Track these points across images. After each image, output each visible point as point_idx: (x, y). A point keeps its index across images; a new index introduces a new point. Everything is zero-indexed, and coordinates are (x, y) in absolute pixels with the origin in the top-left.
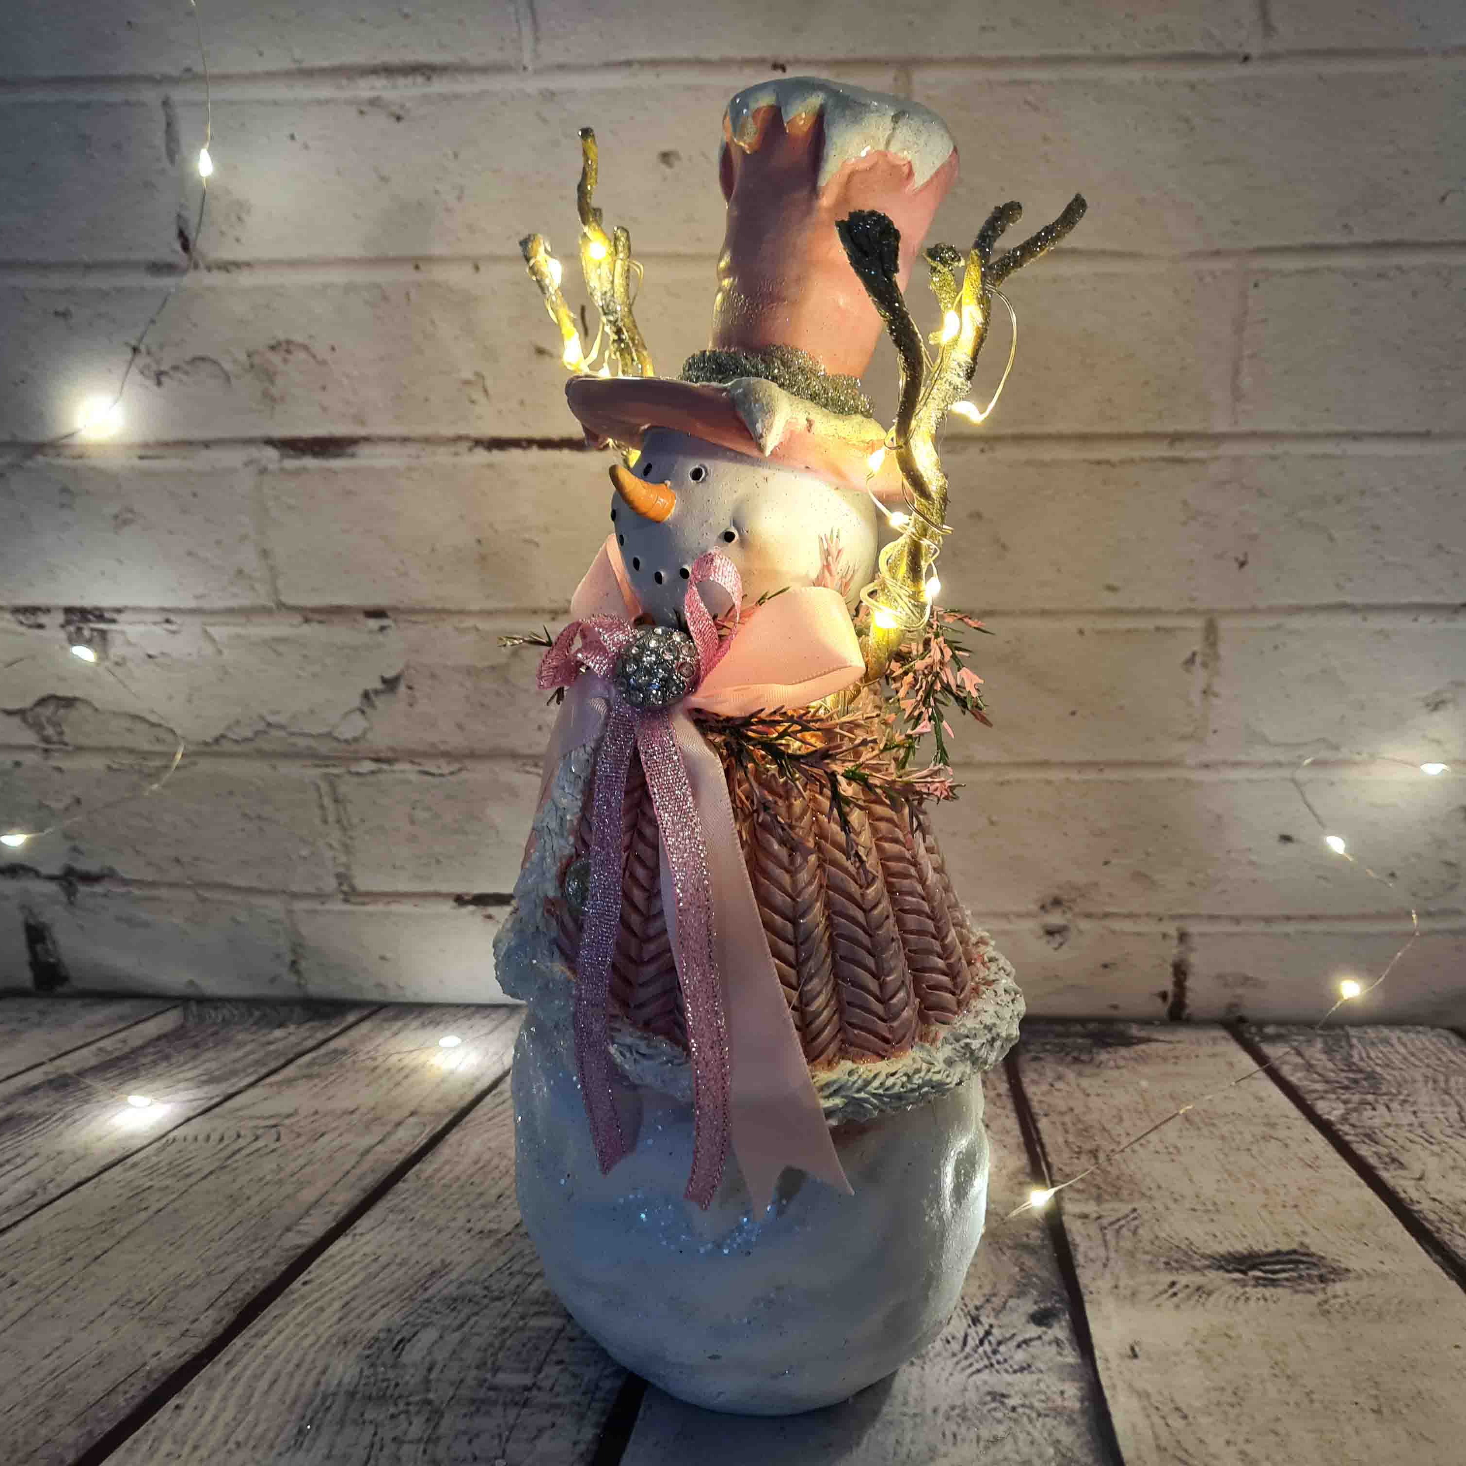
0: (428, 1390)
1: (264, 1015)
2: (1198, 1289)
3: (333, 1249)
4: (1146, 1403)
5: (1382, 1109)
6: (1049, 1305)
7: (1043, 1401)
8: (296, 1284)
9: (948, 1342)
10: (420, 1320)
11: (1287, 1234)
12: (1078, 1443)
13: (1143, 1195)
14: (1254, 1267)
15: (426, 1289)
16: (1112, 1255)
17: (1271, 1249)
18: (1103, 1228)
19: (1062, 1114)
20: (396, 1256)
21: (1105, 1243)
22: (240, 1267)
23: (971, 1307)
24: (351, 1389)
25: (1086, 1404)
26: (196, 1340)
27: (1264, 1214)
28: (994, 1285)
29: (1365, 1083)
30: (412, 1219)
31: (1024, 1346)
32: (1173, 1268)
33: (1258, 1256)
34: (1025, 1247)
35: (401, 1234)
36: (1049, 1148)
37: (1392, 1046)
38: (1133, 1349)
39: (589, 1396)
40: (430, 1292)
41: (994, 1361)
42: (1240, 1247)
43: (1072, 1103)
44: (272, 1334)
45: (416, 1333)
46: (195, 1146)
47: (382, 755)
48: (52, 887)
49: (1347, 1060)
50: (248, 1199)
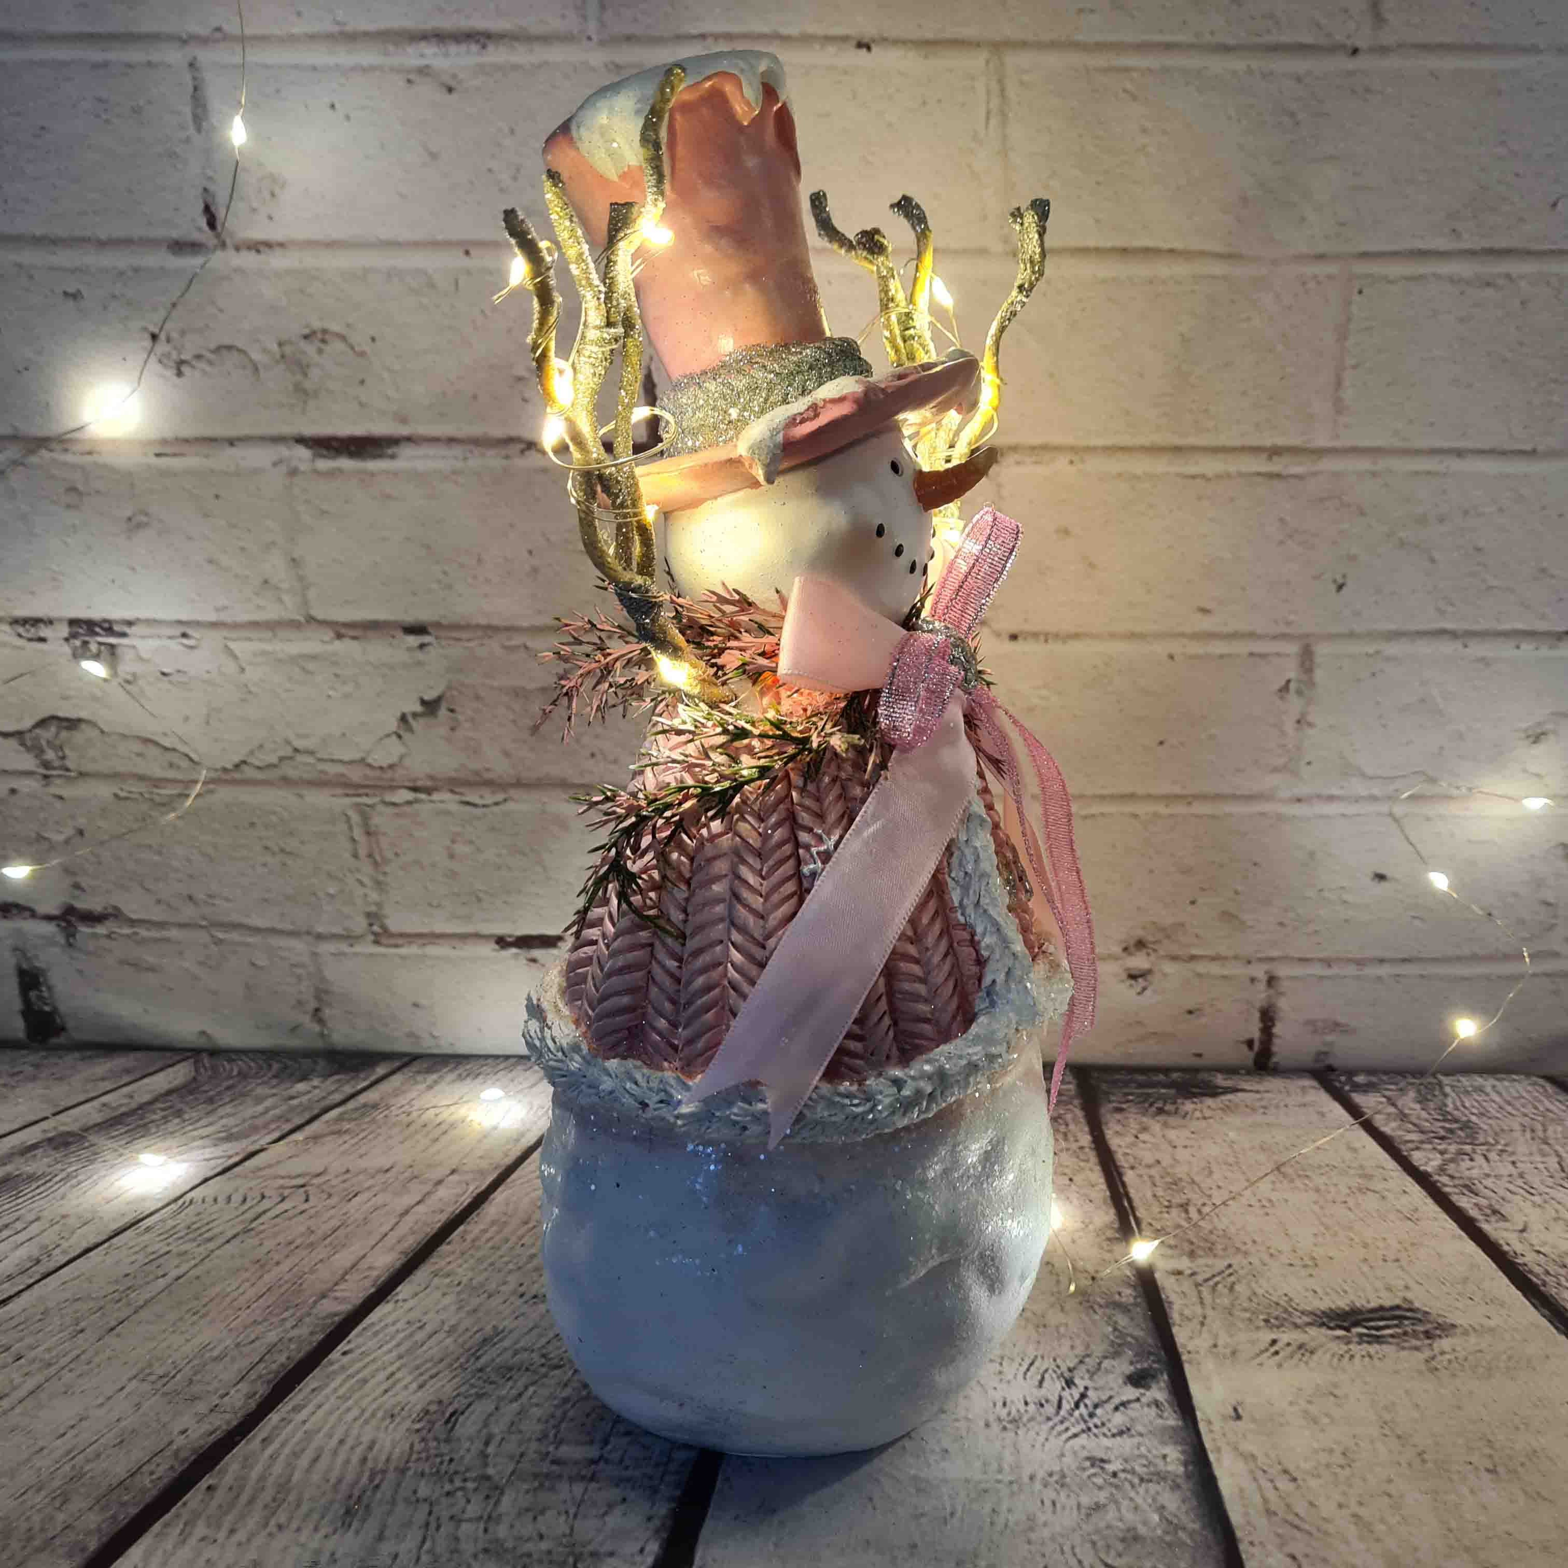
0: (486, 1465)
1: (286, 1067)
2: (1301, 1347)
3: (373, 1317)
4: (1252, 1465)
5: (1480, 1160)
6: (1146, 1365)
7: (1145, 1466)
8: (335, 1355)
9: (1042, 1406)
10: (473, 1391)
11: (1389, 1289)
12: (1184, 1509)
13: (1238, 1249)
14: (1356, 1324)
15: (478, 1358)
16: (1209, 1312)
17: (1373, 1305)
18: (1197, 1285)
19: (1149, 1166)
20: (443, 1322)
21: (1202, 1303)
22: (273, 1336)
23: (1064, 1369)
24: (402, 1466)
25: (1190, 1468)
26: (228, 1416)
27: (1365, 1269)
28: (1088, 1347)
29: (1460, 1133)
30: (459, 1284)
31: (1122, 1409)
32: (1273, 1326)
33: (1360, 1312)
35: (447, 1300)
36: (1137, 1202)
37: (1487, 1094)
38: (1235, 1410)
39: (661, 1469)
40: (482, 1361)
41: (1091, 1425)
42: (1342, 1303)
43: (1158, 1156)
44: (310, 1408)
45: (470, 1405)
46: (215, 1208)
47: (419, 783)
48: (49, 928)
49: (1441, 1109)
50: (278, 1263)
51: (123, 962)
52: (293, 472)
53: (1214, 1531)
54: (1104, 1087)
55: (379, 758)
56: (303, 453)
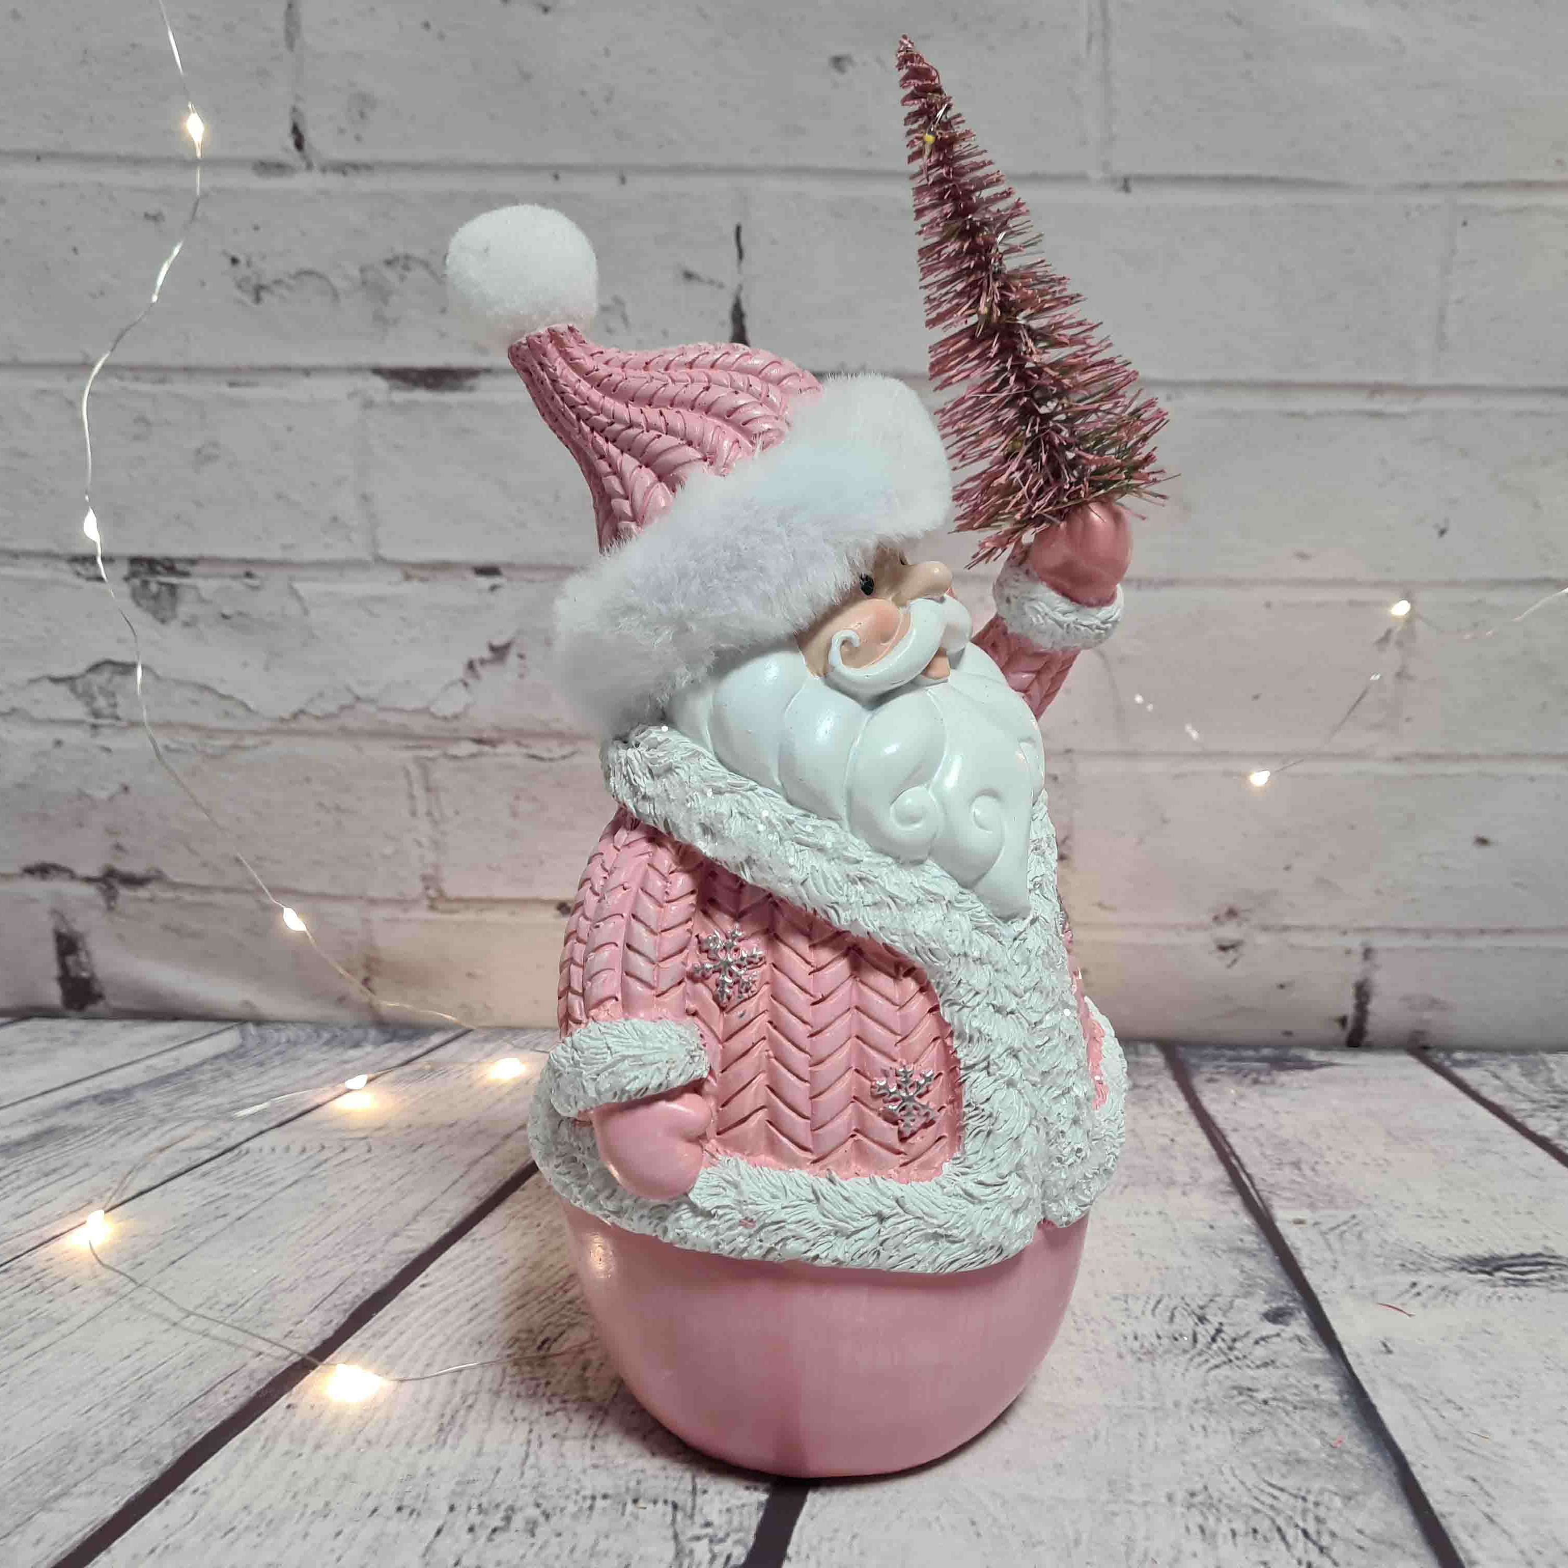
0: (586, 1388)
1: (335, 1037)
2: (1443, 1289)
3: (449, 1254)
4: (1412, 1395)
6: (1281, 1304)
7: (1296, 1395)
8: (411, 1289)
9: (1176, 1339)
10: (565, 1321)
11: (1527, 1238)
12: (1346, 1434)
13: (1361, 1202)
14: (1499, 1269)
15: (566, 1292)
16: (1340, 1258)
17: (1514, 1252)
18: (1323, 1234)
19: (1252, 1129)
20: (526, 1259)
21: (1331, 1249)
22: (346, 1270)
23: (1194, 1306)
24: (495, 1387)
25: (1346, 1397)
27: (1498, 1220)
28: (1216, 1286)
30: (538, 1225)
31: (1262, 1343)
32: (1411, 1270)
33: (1501, 1259)
34: (1240, 1250)
35: (527, 1240)
36: (1245, 1159)
38: (1385, 1346)
41: (1232, 1358)
42: (1481, 1251)
43: (1260, 1121)
44: (392, 1334)
45: (562, 1334)
46: (273, 1157)
47: (485, 735)
48: (90, 891)
49: (1549, 1081)
50: (344, 1205)
51: (166, 928)
52: (369, 404)
53: (1384, 1457)
54: (1193, 1061)
55: (445, 707)
56: (380, 383)
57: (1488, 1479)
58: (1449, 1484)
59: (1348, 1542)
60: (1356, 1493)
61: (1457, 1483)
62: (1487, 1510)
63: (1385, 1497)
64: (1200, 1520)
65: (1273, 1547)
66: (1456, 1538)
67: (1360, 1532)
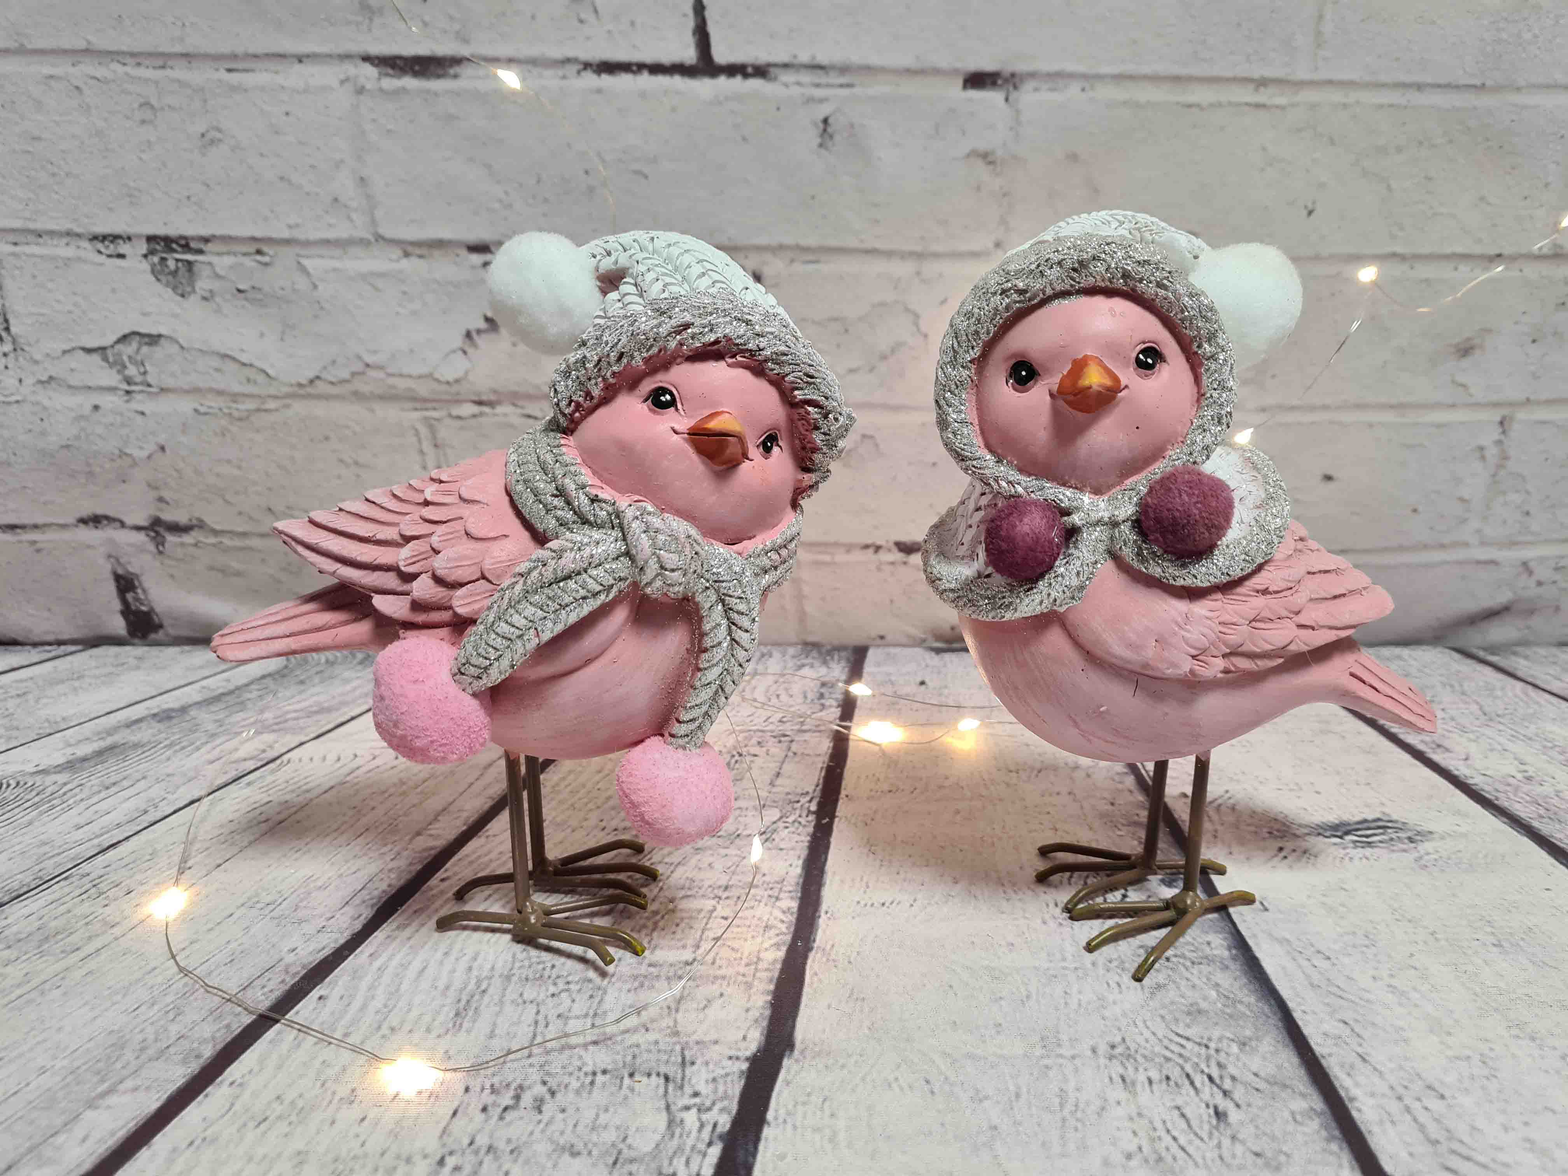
2: (1304, 852)
3: (466, 850)
4: (1288, 948)
7: (1193, 951)
8: (434, 881)
11: (1367, 806)
12: (1237, 986)
13: (1231, 779)
14: (1347, 833)
16: (1219, 827)
17: (1358, 818)
21: (1210, 820)
22: (373, 869)
25: (1234, 952)
26: (334, 936)
27: (1343, 791)
32: (1276, 836)
33: (1349, 824)
38: (1262, 904)
39: (752, 967)
42: (1331, 818)
44: (414, 926)
46: (311, 765)
47: (484, 398)
48: (139, 538)
50: (373, 808)
51: (211, 568)
52: (360, 91)
55: (447, 373)
56: (370, 71)
57: (1356, 1021)
58: (1326, 1027)
59: (1246, 1084)
60: (1250, 1039)
61: (1332, 1027)
62: (1360, 1050)
63: (1273, 1042)
64: (1121, 1070)
65: (1184, 1092)
66: (1335, 1077)
67: (1256, 1075)
